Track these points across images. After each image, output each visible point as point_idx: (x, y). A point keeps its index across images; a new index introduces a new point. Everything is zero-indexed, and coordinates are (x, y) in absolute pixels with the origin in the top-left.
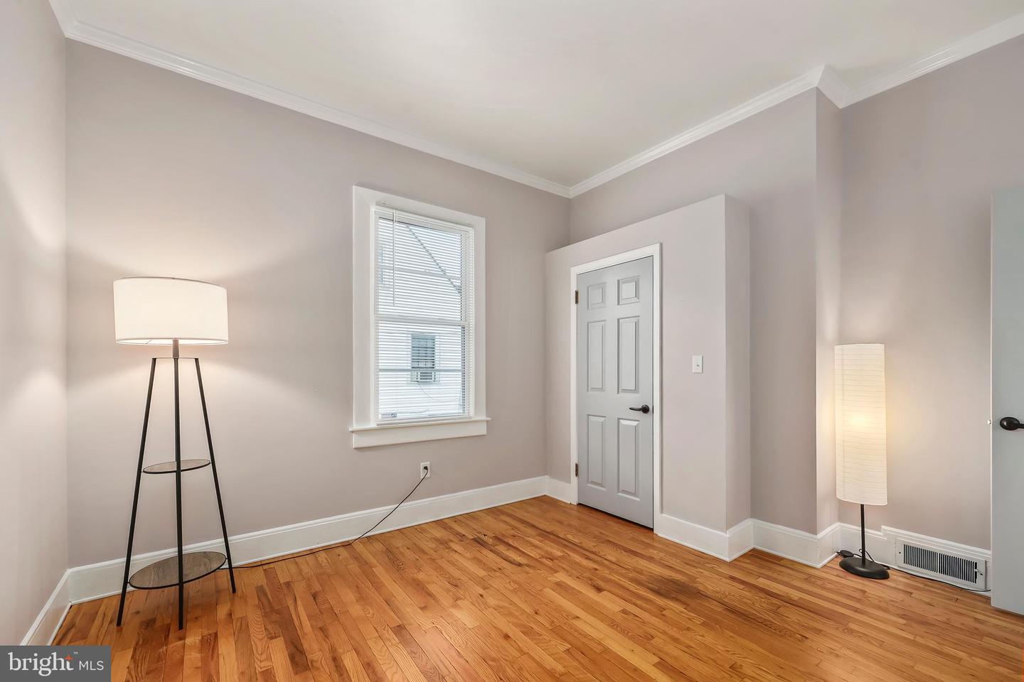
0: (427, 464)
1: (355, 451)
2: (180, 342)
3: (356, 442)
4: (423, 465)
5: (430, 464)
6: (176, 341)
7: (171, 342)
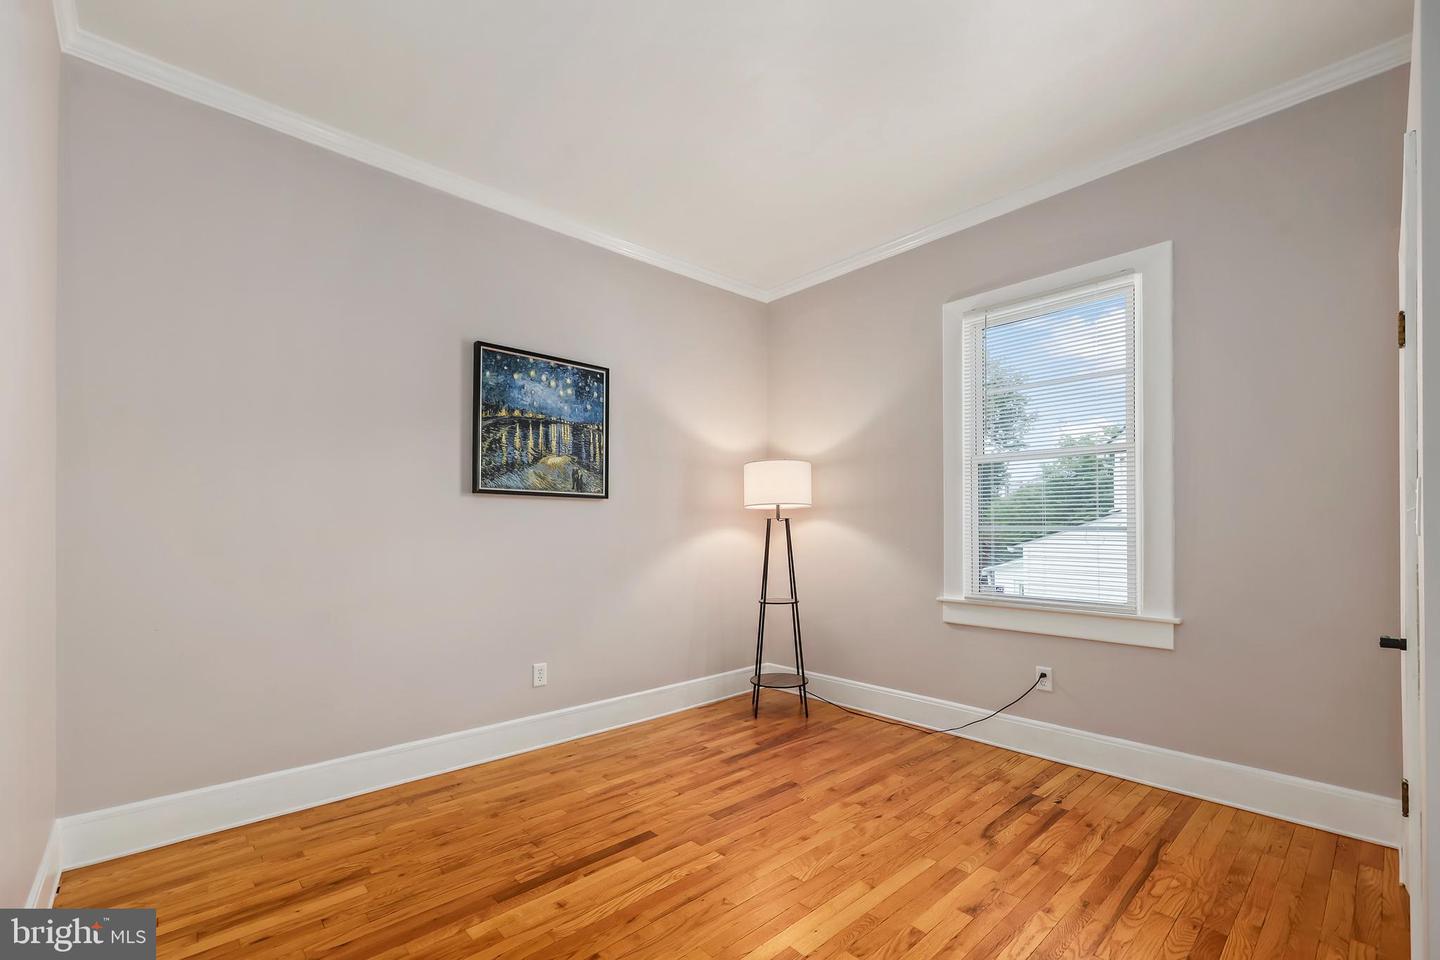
0: (1047, 670)
1: (947, 627)
2: (782, 507)
3: (950, 615)
4: (1040, 669)
5: (1052, 670)
6: (778, 506)
7: (774, 507)
